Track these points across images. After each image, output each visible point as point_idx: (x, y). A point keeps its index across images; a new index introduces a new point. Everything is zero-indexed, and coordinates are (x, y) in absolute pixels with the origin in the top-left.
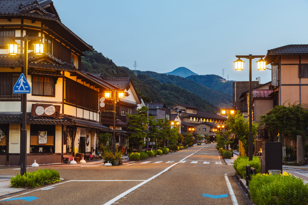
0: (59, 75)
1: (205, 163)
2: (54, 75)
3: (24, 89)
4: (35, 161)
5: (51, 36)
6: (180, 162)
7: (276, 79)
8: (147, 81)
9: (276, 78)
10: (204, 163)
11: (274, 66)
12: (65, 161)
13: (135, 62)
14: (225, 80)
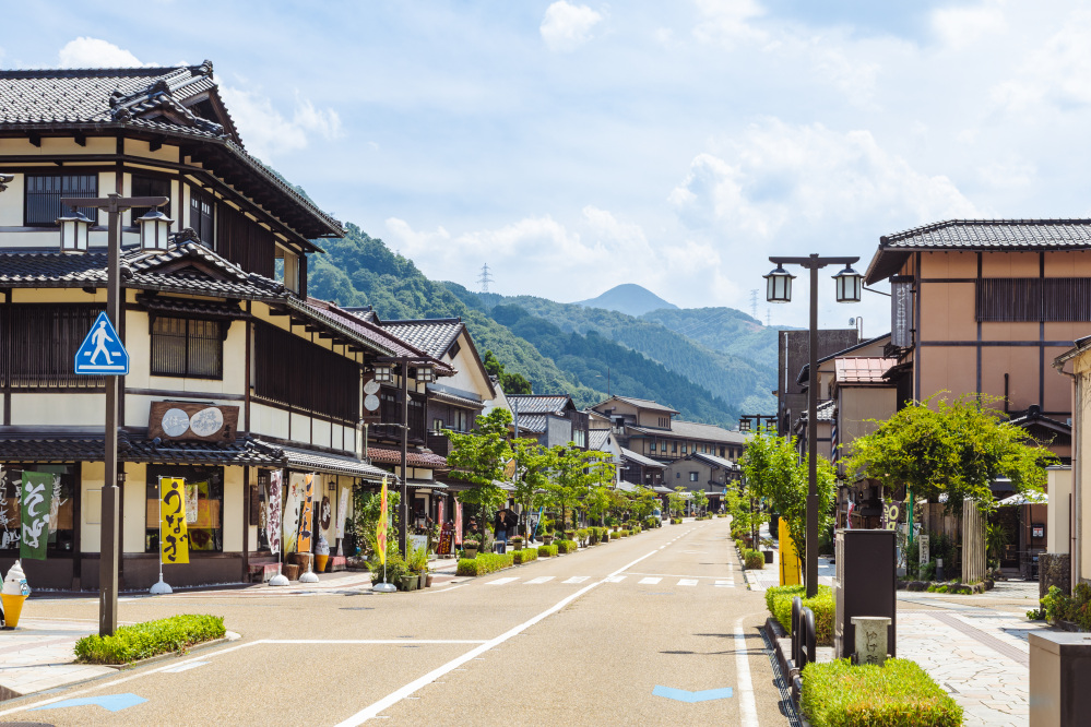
0: (235, 312)
1: (683, 582)
2: (219, 312)
3: (109, 362)
4: (161, 578)
5: (210, 190)
6: (606, 580)
7: (906, 327)
8: (522, 327)
9: (906, 323)
10: (679, 584)
11: (899, 285)
12: (255, 575)
13: (485, 268)
14: (760, 323)
